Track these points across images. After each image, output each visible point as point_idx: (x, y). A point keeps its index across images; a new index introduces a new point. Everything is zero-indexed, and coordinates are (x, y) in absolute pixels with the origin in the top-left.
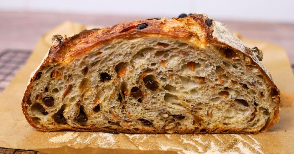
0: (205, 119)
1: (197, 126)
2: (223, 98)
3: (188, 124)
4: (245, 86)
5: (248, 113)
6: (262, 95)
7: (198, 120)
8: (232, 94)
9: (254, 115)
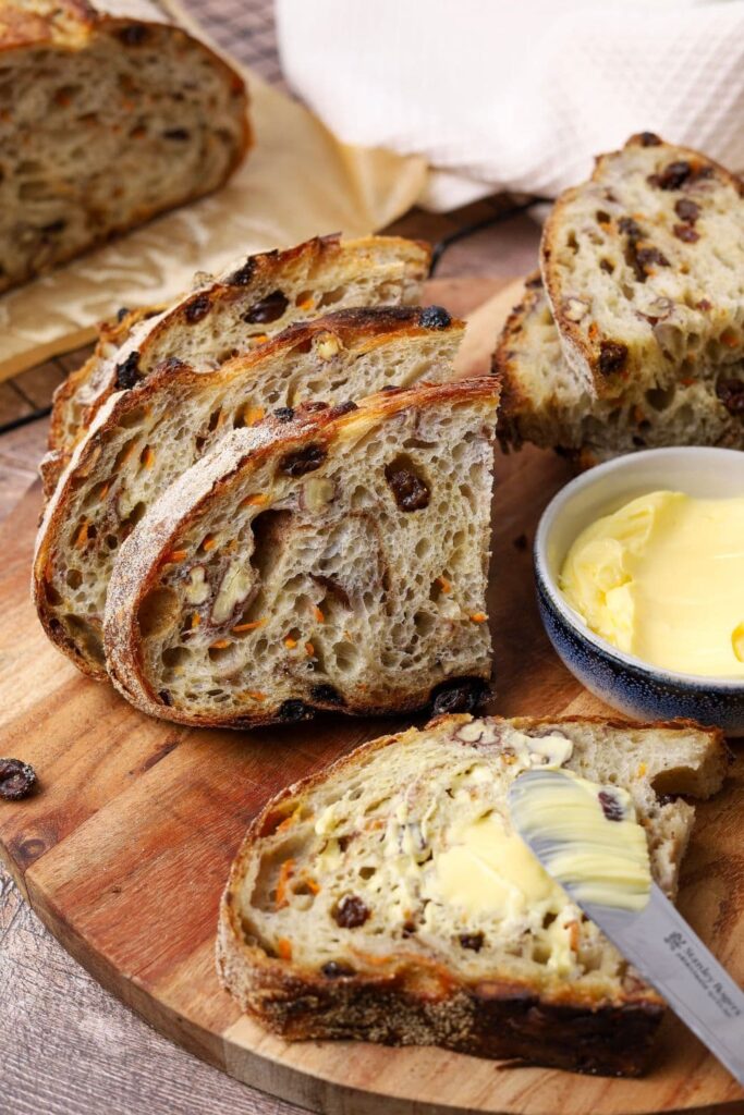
0: (111, 206)
1: (96, 230)
2: (139, 142)
3: (78, 234)
4: (179, 98)
5: (192, 155)
6: (213, 102)
7: (95, 216)
8: (157, 126)
9: (204, 153)
